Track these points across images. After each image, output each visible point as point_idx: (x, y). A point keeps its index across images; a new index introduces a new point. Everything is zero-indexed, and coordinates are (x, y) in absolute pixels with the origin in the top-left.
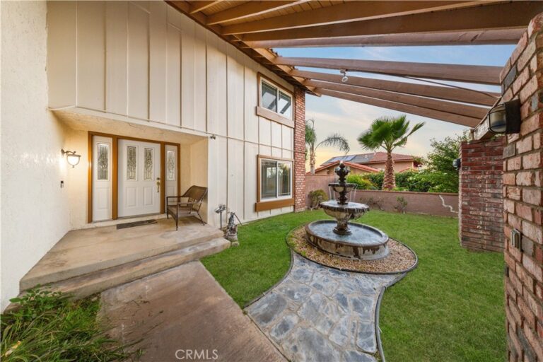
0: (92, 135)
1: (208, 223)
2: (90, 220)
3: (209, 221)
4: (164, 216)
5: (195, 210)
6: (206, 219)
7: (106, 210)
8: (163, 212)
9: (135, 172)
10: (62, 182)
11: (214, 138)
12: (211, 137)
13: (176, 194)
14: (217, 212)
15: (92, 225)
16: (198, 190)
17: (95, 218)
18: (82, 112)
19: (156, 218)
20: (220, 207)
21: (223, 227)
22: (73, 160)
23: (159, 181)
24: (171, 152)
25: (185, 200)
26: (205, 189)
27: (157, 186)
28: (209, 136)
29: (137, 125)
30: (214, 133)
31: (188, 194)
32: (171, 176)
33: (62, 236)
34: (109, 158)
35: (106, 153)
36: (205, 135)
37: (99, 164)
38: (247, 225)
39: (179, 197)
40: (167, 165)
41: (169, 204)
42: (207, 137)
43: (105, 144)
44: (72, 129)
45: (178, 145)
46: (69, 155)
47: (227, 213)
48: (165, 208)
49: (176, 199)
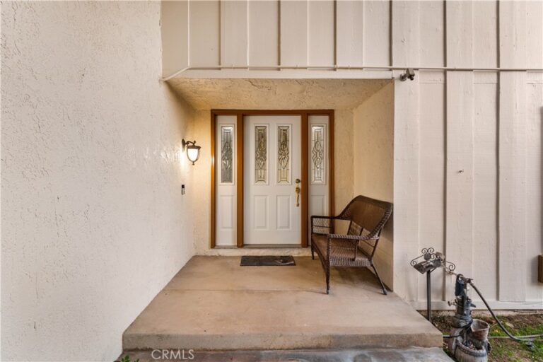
0: (215, 114)
1: (395, 290)
2: (213, 244)
3: (398, 285)
4: (307, 252)
5: (363, 253)
6: (391, 279)
7: (230, 230)
8: (305, 244)
9: (265, 170)
10: (183, 186)
11: (411, 77)
12: (403, 78)
13: (326, 213)
14: (419, 267)
15: (215, 252)
16: (370, 208)
17: (219, 242)
18: (196, 75)
19: (295, 253)
20: (427, 257)
21: (433, 308)
22: (193, 153)
23: (300, 185)
24: (318, 129)
25: (343, 227)
26: (388, 207)
27: (296, 194)
28: (396, 74)
29: (262, 80)
30: (410, 66)
31: (349, 213)
32: (319, 176)
33: (184, 263)
34: (233, 148)
35: (231, 141)
36: (388, 75)
37: (223, 159)
38: (509, 319)
39: (332, 218)
40: (312, 155)
41: (316, 230)
42: (392, 80)
43: (228, 126)
44: (195, 110)
45: (330, 113)
46: (189, 147)
47: (446, 273)
48: (309, 238)
49: (326, 222)
